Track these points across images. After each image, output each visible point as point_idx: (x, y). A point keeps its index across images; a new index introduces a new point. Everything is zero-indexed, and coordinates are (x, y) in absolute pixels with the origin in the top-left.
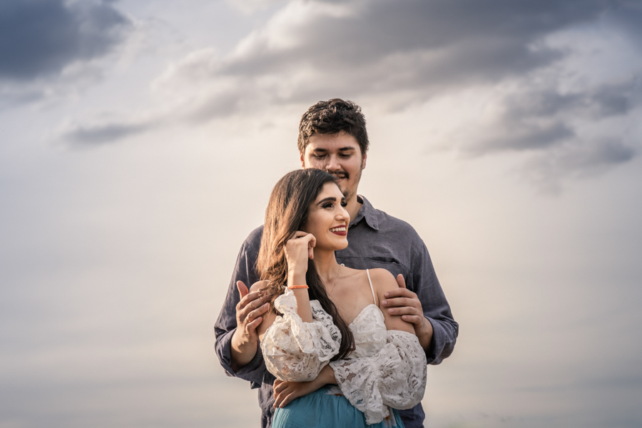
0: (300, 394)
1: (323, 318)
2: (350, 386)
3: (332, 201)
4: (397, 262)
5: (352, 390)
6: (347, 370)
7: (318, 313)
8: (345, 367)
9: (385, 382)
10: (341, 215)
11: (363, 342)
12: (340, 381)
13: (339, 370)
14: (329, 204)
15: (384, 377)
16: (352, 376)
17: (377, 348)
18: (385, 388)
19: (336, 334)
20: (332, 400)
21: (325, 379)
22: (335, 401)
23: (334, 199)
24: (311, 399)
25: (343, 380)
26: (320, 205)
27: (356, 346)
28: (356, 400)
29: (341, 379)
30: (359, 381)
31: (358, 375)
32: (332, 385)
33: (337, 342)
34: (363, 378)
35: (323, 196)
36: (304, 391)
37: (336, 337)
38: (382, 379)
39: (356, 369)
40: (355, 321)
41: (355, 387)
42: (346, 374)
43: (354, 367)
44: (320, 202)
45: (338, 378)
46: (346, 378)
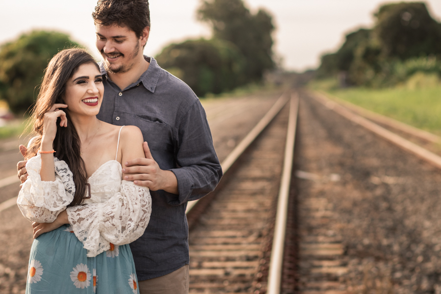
0: (45, 231)
1: (63, 176)
2: (79, 227)
3: (85, 79)
4: (161, 122)
5: (80, 230)
6: (79, 214)
7: (61, 171)
8: (77, 212)
9: (105, 225)
10: (92, 90)
11: (97, 192)
12: (72, 223)
13: (72, 215)
14: (83, 81)
15: (105, 222)
16: (81, 220)
17: (109, 196)
18: (106, 229)
19: (70, 189)
20: (67, 236)
21: (61, 221)
22: (69, 237)
23: (87, 78)
24: (53, 234)
25: (74, 223)
26: (75, 82)
27: (92, 195)
28: (83, 238)
29: (73, 222)
30: (86, 224)
31: (86, 219)
32: (67, 225)
33: (71, 195)
34: (90, 221)
35: (78, 75)
36: (48, 229)
37: (71, 191)
38: (103, 223)
39: (85, 214)
40: (93, 175)
41: (83, 228)
42: (76, 218)
43: (84, 213)
44: (75, 80)
45: (70, 221)
46: (76, 221)
